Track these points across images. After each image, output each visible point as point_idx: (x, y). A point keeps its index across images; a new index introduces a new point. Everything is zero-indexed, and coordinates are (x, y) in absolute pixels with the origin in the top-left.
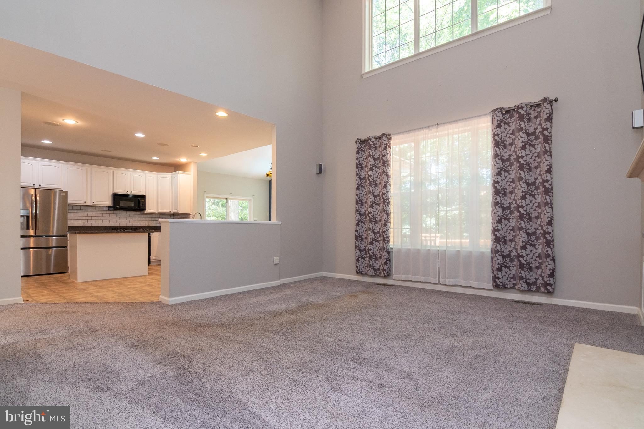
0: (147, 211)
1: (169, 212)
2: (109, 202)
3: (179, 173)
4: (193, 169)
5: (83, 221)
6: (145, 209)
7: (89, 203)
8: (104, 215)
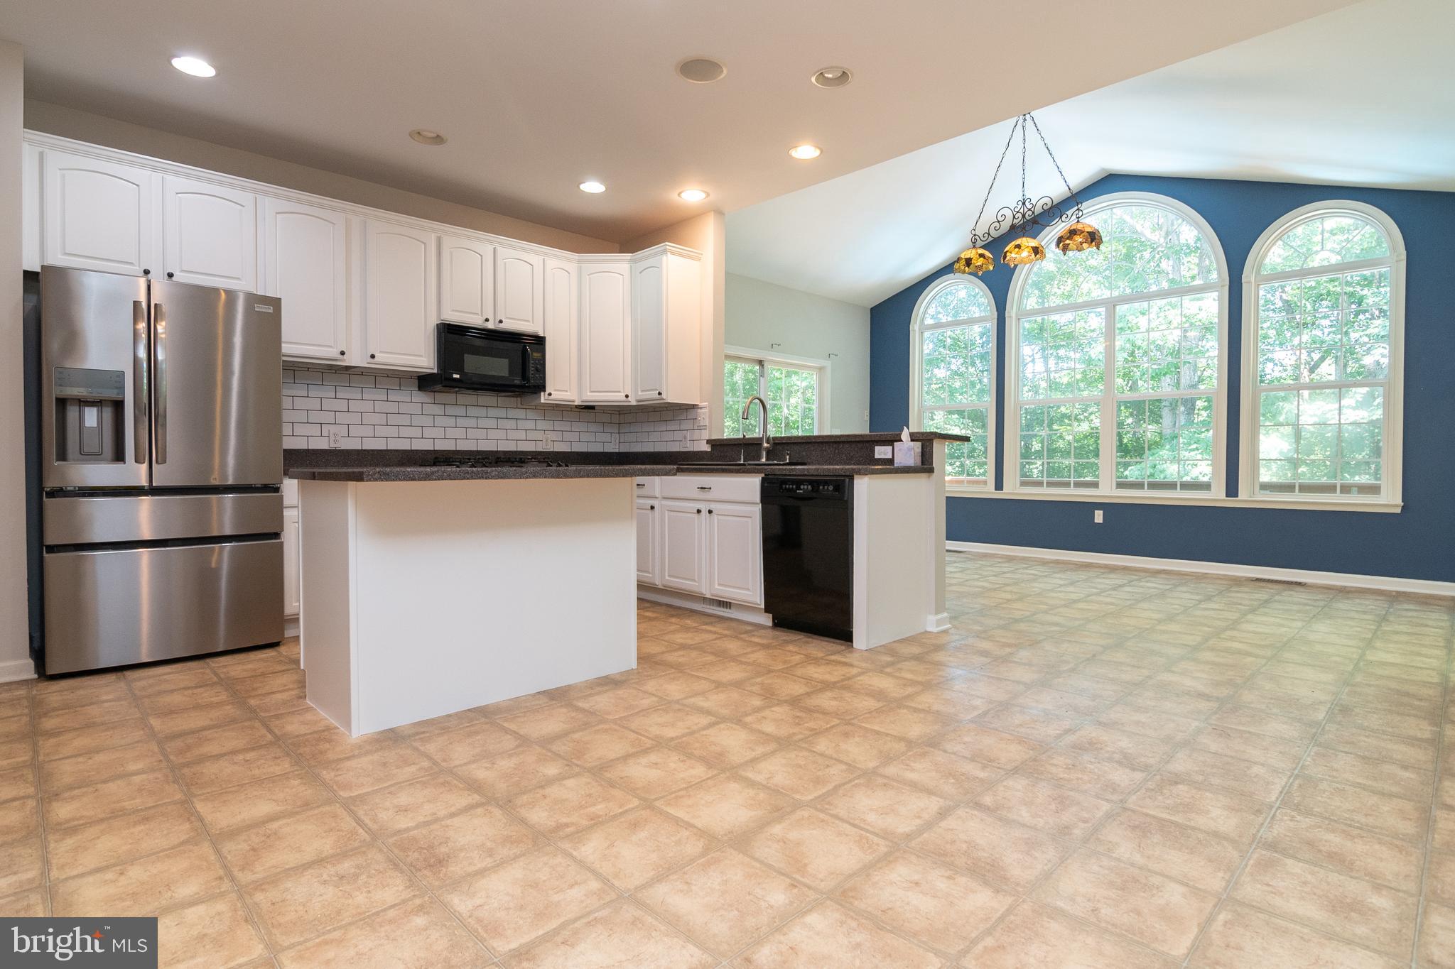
0: (550, 394)
1: (625, 398)
2: (424, 359)
3: (665, 252)
4: (709, 237)
5: (333, 429)
6: (543, 388)
7: (356, 359)
8: (404, 408)
